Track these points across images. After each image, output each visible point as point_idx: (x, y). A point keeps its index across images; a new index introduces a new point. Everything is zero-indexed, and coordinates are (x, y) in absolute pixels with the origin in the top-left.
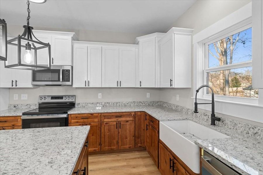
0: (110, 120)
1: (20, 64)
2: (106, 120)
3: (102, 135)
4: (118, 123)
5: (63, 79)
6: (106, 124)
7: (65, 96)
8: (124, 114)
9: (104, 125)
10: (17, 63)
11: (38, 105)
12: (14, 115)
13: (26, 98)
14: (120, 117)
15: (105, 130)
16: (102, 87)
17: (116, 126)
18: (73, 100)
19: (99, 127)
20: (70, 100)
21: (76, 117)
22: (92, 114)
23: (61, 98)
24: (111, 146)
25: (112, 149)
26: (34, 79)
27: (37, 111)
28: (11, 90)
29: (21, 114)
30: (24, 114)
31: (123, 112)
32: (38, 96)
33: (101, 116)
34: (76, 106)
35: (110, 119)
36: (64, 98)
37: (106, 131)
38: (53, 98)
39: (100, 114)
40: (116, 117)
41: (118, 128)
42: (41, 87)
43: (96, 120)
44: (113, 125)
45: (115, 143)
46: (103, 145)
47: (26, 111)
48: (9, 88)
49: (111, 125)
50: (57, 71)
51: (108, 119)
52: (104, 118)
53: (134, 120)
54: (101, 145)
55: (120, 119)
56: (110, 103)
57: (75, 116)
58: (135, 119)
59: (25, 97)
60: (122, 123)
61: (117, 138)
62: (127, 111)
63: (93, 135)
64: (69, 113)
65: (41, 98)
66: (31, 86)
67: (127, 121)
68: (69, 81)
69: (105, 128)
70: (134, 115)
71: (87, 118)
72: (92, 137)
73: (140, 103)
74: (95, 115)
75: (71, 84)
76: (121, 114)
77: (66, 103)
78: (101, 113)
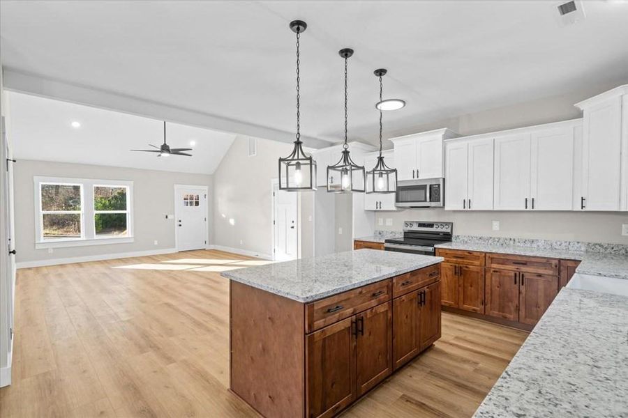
0: (502, 267)
1: (374, 192)
2: (495, 266)
3: (488, 290)
4: (518, 275)
5: (430, 198)
6: (494, 271)
7: (437, 223)
8: (533, 260)
9: (492, 274)
10: (372, 190)
11: (403, 234)
12: (378, 241)
13: (391, 224)
14: (525, 264)
15: (493, 282)
16: (495, 209)
17: (513, 278)
18: (449, 230)
19: (482, 275)
20: (444, 230)
21: (446, 254)
22: (470, 252)
23: (431, 225)
24: (503, 312)
25: (506, 318)
26: (397, 200)
27: (403, 240)
28: (377, 213)
29: (384, 242)
30: (387, 241)
31: (530, 257)
32: (404, 221)
33: (485, 256)
34: (453, 240)
35: (502, 264)
36: (435, 226)
37: (495, 284)
38: (421, 225)
39: (484, 254)
40: (514, 263)
41: (518, 284)
42: (407, 210)
43: (477, 263)
44: (509, 276)
45: (512, 309)
46: (489, 306)
47: (389, 238)
48: (375, 211)
49: (504, 276)
50: (424, 187)
51: (499, 264)
52: (490, 261)
53: (557, 274)
54: (485, 305)
55: (524, 269)
56: (517, 241)
57: (444, 251)
58: (559, 274)
59: (389, 222)
60: (527, 276)
61: (517, 302)
62: (538, 255)
63: (471, 286)
64: (436, 246)
65: (406, 224)
66: (394, 209)
67: (540, 275)
68: (439, 201)
69: (493, 278)
70: (556, 266)
71: (463, 258)
72: (470, 288)
73: (597, 246)
74: (475, 254)
75: (442, 205)
76: (525, 259)
77: (438, 233)
78: (486, 253)
